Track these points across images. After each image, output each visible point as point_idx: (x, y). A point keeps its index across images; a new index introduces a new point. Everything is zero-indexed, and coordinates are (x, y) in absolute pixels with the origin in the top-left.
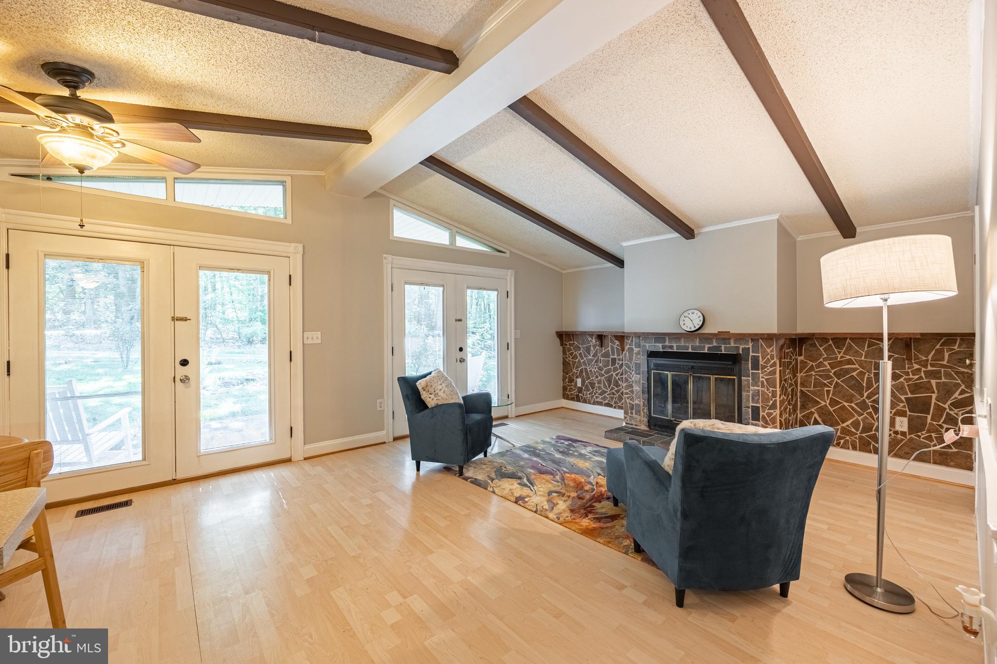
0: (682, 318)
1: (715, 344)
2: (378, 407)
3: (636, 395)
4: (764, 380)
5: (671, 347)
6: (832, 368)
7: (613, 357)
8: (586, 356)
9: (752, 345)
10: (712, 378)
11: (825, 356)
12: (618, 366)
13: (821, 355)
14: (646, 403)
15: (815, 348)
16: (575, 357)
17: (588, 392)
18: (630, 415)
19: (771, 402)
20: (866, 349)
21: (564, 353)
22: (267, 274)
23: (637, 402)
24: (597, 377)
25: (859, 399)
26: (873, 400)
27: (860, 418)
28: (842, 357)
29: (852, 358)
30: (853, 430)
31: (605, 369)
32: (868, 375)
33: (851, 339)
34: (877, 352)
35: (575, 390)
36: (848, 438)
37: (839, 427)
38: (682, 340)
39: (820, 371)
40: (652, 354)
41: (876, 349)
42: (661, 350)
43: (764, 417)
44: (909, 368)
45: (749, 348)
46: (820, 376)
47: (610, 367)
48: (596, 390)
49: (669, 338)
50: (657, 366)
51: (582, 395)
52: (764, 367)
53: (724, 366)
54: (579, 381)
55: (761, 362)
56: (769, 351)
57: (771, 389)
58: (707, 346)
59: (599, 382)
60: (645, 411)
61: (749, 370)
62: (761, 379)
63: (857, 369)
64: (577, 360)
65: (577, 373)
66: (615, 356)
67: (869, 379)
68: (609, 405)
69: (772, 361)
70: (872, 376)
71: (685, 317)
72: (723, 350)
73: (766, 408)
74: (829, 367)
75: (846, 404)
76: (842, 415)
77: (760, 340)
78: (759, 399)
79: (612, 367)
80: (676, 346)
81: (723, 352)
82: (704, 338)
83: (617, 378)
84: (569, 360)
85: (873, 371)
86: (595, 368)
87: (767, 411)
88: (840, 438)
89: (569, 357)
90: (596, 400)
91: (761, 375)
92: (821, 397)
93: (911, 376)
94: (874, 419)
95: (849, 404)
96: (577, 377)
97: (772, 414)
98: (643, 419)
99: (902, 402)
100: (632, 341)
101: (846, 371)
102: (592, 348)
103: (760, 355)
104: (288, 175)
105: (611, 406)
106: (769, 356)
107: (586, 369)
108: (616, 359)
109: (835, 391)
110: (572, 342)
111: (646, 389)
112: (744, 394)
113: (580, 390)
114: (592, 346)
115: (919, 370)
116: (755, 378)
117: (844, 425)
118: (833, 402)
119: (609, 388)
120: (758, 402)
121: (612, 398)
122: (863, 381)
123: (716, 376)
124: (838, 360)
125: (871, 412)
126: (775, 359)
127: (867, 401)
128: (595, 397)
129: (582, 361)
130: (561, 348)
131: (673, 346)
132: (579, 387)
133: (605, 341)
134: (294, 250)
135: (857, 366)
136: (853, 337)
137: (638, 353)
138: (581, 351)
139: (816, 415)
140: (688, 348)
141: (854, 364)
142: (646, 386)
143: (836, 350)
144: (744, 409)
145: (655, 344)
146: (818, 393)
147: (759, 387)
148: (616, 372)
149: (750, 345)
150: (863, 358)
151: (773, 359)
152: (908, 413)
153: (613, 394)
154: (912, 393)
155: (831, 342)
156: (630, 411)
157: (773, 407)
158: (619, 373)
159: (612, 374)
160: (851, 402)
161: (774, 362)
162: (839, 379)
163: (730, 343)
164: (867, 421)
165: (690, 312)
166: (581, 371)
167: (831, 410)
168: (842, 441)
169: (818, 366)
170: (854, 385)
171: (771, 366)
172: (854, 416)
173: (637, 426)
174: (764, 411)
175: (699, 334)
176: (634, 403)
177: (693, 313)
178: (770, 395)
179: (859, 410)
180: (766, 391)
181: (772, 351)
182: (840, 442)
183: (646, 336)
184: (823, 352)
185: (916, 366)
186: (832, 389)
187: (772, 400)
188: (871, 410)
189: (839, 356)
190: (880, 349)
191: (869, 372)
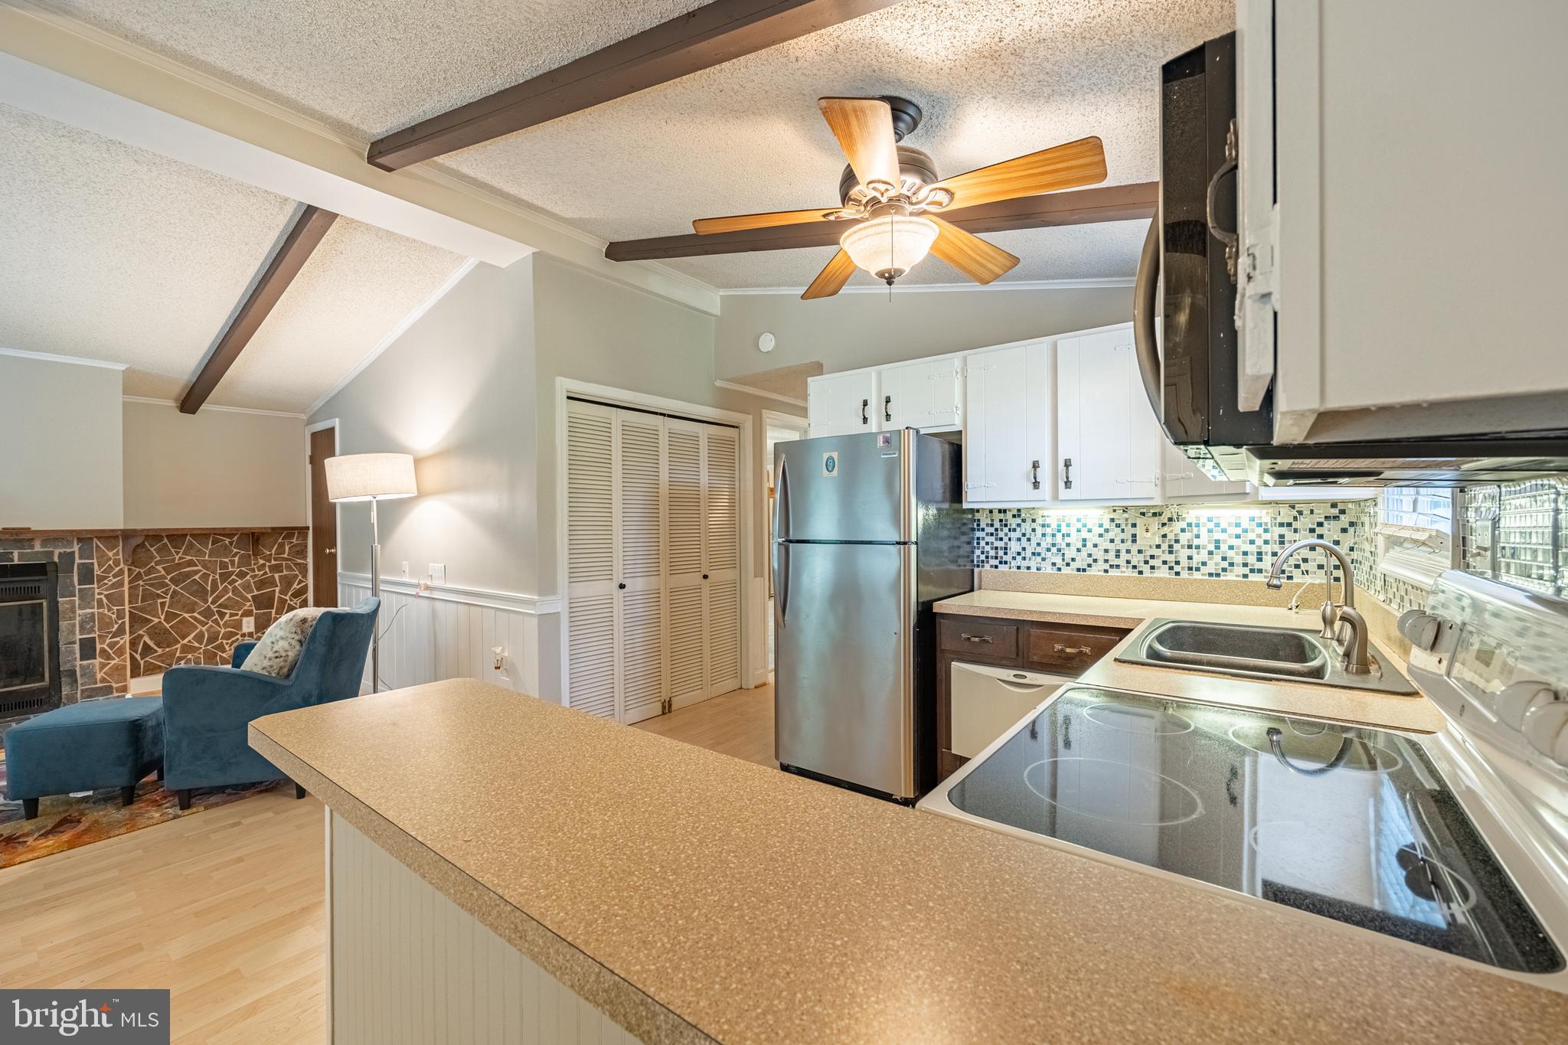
4: (102, 596)
6: (168, 574)
9: (79, 549)
11: (158, 558)
13: (152, 558)
15: (143, 550)
19: (116, 626)
20: (210, 547)
25: (203, 606)
26: (220, 605)
27: (204, 629)
28: (180, 558)
29: (194, 559)
30: (196, 645)
32: (213, 577)
33: (191, 535)
34: (222, 549)
36: (190, 656)
37: (179, 646)
39: (150, 579)
41: (221, 546)
43: (103, 651)
44: (255, 564)
45: (73, 552)
46: (151, 585)
52: (101, 579)
53: (18, 586)
55: (97, 571)
56: (110, 554)
57: (115, 608)
61: (74, 587)
62: (97, 597)
63: (200, 571)
67: (214, 581)
69: (117, 569)
70: (217, 577)
72: (16, 559)
73: (107, 637)
74: (163, 572)
75: (186, 615)
76: (181, 630)
77: (95, 540)
78: (93, 627)
81: (16, 562)
85: (218, 571)
87: (108, 641)
88: (180, 658)
91: (97, 591)
92: (153, 613)
93: (257, 573)
95: (189, 615)
97: (117, 643)
99: (249, 601)
101: (187, 575)
103: (95, 561)
106: (111, 562)
109: (173, 602)
112: (63, 624)
115: (264, 565)
116: (86, 597)
117: (185, 641)
118: (170, 617)
120: (91, 631)
122: (207, 584)
124: (176, 562)
125: (216, 619)
126: (122, 566)
127: (212, 607)
135: (200, 568)
136: (194, 532)
139: (146, 639)
141: (195, 565)
143: (172, 550)
144: (62, 648)
146: (148, 609)
147: (93, 608)
149: (75, 548)
150: (207, 558)
151: (119, 565)
152: (255, 611)
154: (258, 590)
155: (165, 540)
157: (121, 631)
160: (193, 612)
161: (121, 569)
162: (177, 586)
163: (32, 547)
164: (212, 630)
167: (168, 626)
169: (148, 573)
170: (197, 591)
171: (115, 576)
172: (197, 628)
174: (104, 642)
178: (114, 616)
179: (203, 619)
180: (106, 612)
181: (117, 554)
184: (155, 554)
185: (261, 562)
186: (168, 600)
187: (116, 623)
188: (217, 616)
189: (177, 558)
190: (226, 545)
191: (214, 572)
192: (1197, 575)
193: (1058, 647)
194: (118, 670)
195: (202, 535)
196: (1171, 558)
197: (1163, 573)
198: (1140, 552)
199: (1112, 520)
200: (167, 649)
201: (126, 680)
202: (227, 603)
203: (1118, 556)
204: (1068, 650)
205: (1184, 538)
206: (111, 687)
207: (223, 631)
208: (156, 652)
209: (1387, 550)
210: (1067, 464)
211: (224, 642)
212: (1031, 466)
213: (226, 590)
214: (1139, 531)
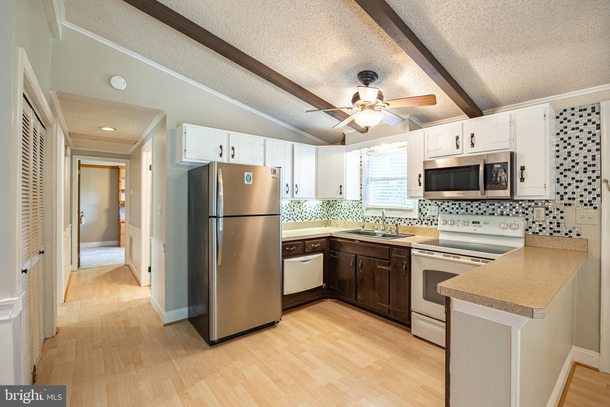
192: (307, 220)
193: (313, 245)
196: (301, 216)
197: (300, 220)
198: (295, 214)
199: (289, 204)
203: (290, 216)
204: (316, 246)
205: (304, 210)
209: (366, 211)
210: (296, 186)
212: (286, 185)
214: (295, 208)
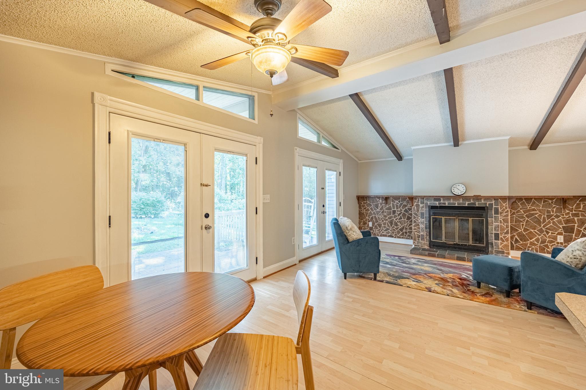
0: (453, 188)
1: (472, 202)
2: (293, 242)
3: (421, 230)
4: (501, 219)
5: (445, 203)
6: (525, 213)
7: (394, 210)
8: (376, 209)
9: (494, 202)
10: (470, 219)
11: (521, 207)
12: (397, 215)
13: (519, 207)
14: (428, 234)
15: (516, 204)
16: (368, 210)
17: (377, 230)
18: (417, 241)
19: (506, 230)
20: (542, 203)
21: (360, 207)
22: (246, 156)
23: (422, 233)
24: (383, 221)
25: (539, 228)
26: (546, 228)
27: (539, 237)
28: (530, 208)
29: (535, 208)
30: (536, 243)
31: (388, 216)
32: (544, 216)
33: (534, 199)
34: (548, 205)
35: (367, 229)
36: (533, 247)
37: (529, 242)
38: (452, 200)
39: (518, 215)
40: (433, 207)
41: (548, 204)
42: (438, 205)
43: (501, 238)
44: (564, 212)
45: (493, 203)
46: (518, 217)
47: (392, 215)
48: (382, 228)
49: (443, 199)
50: (435, 214)
51: (372, 231)
52: (501, 213)
53: (477, 213)
54: (370, 224)
55: (500, 210)
56: (504, 205)
57: (506, 224)
58: (467, 203)
59: (385, 224)
60: (427, 238)
61: (493, 215)
62: (500, 219)
63: (538, 213)
64: (369, 212)
65: (369, 219)
66: (395, 209)
67: (544, 218)
68: (391, 236)
69: (506, 210)
70: (546, 216)
71: (454, 187)
72: (477, 205)
73: (503, 234)
74: (523, 213)
75: (532, 230)
76: (530, 236)
77: (499, 199)
78: (498, 229)
79: (393, 215)
80: (448, 203)
81: (477, 206)
82: (465, 199)
83: (396, 221)
84: (363, 212)
85: (546, 214)
86: (382, 216)
87: (503, 235)
88: (529, 247)
89: (364, 210)
90: (382, 234)
91: (500, 217)
92: (519, 227)
93: (565, 216)
94: (546, 237)
95: (533, 230)
96: (369, 221)
97: (506, 236)
98: (426, 243)
99: (561, 228)
100: (419, 200)
101: (532, 214)
102: (379, 205)
103: (499, 207)
104: (256, 92)
105: (392, 237)
106: (504, 208)
107: (375, 217)
108: (396, 210)
109: (527, 224)
110: (366, 202)
111: (428, 226)
112: (490, 227)
113: (371, 228)
114: (379, 204)
115: (569, 213)
116: (496, 219)
117: (531, 241)
118: (525, 230)
119: (391, 227)
120: (498, 231)
121: (393, 232)
122: (541, 219)
123: (472, 218)
124: (528, 209)
125: (545, 234)
126: (508, 209)
127: (543, 228)
128: (381, 232)
129: (372, 212)
130: (358, 205)
131: (446, 203)
132: (370, 227)
133: (389, 201)
134: (259, 140)
135: (538, 212)
136: (536, 198)
137: (423, 207)
138: (372, 207)
139: (516, 237)
140: (455, 204)
141: (536, 211)
142: (428, 225)
143: (526, 204)
144: (489, 235)
145: (434, 202)
146: (517, 226)
147: (498, 223)
148: (396, 218)
149: (493, 202)
150: (541, 208)
151: (507, 209)
152: (564, 233)
153: (394, 230)
154: (565, 224)
155: (524, 200)
156: (417, 239)
157: (507, 233)
158: (398, 218)
159: (393, 219)
160: (535, 230)
161: (508, 210)
162: (528, 218)
163: (481, 201)
164: (543, 238)
165: (457, 185)
166: (372, 218)
167: (525, 233)
168: (530, 249)
169: (517, 212)
170: (537, 221)
171: (506, 213)
172: (536, 236)
173: (422, 246)
174: (502, 235)
175: (464, 196)
176: (420, 234)
177: (459, 186)
178: (505, 227)
179: (539, 233)
180: (503, 225)
181: (506, 205)
182: (529, 249)
183: (428, 198)
184: (520, 205)
185: (568, 211)
186: (525, 223)
187: (506, 229)
188: (545, 233)
189: (528, 207)
190: (550, 203)
191: (544, 214)
194: (506, 246)
195: (539, 199)
200: (524, 242)
201: (509, 251)
202: (550, 228)
206: (504, 252)
207: (548, 239)
208: (520, 242)
211: (549, 244)
213: (549, 222)
